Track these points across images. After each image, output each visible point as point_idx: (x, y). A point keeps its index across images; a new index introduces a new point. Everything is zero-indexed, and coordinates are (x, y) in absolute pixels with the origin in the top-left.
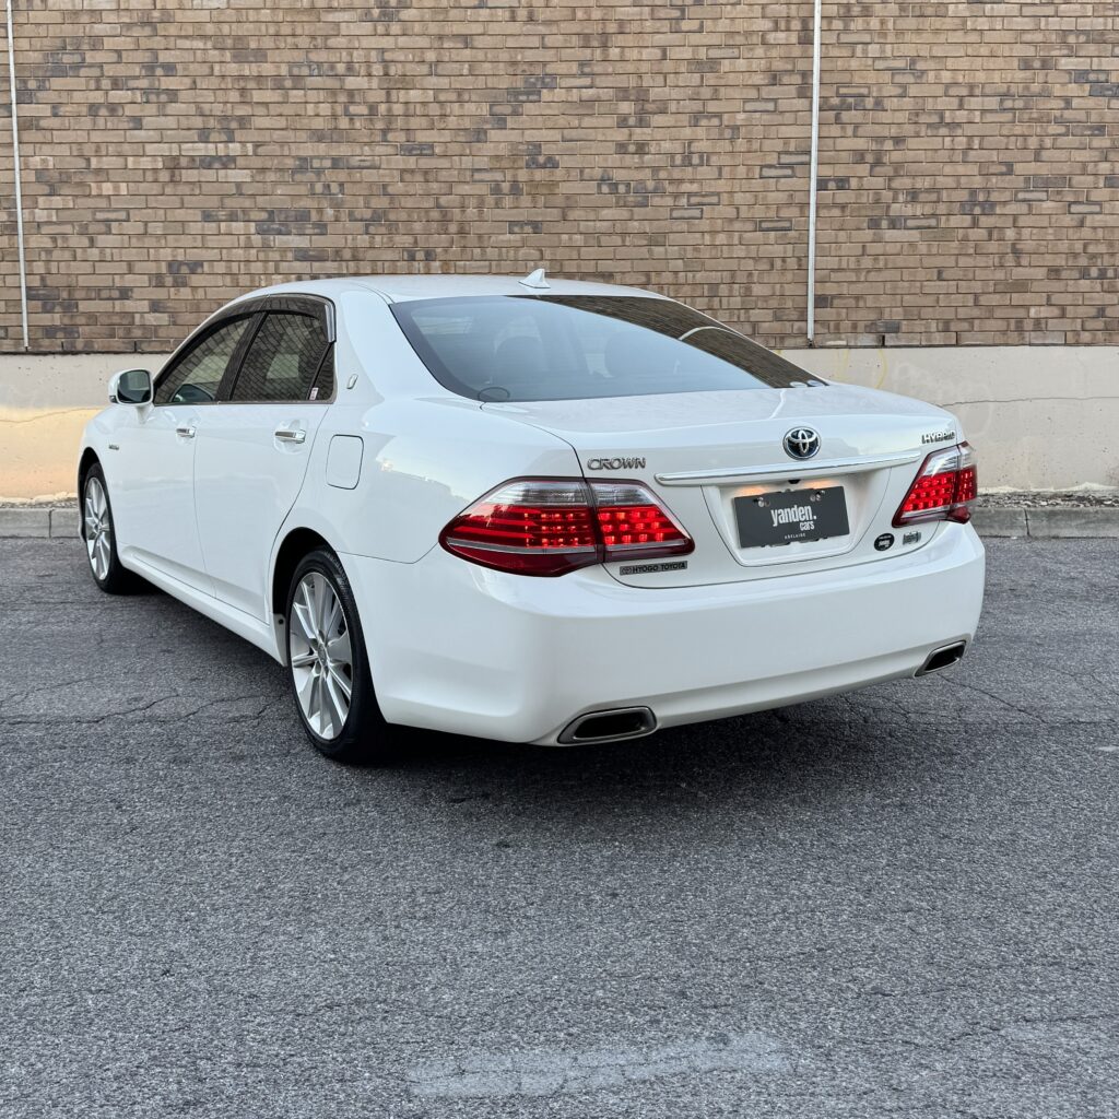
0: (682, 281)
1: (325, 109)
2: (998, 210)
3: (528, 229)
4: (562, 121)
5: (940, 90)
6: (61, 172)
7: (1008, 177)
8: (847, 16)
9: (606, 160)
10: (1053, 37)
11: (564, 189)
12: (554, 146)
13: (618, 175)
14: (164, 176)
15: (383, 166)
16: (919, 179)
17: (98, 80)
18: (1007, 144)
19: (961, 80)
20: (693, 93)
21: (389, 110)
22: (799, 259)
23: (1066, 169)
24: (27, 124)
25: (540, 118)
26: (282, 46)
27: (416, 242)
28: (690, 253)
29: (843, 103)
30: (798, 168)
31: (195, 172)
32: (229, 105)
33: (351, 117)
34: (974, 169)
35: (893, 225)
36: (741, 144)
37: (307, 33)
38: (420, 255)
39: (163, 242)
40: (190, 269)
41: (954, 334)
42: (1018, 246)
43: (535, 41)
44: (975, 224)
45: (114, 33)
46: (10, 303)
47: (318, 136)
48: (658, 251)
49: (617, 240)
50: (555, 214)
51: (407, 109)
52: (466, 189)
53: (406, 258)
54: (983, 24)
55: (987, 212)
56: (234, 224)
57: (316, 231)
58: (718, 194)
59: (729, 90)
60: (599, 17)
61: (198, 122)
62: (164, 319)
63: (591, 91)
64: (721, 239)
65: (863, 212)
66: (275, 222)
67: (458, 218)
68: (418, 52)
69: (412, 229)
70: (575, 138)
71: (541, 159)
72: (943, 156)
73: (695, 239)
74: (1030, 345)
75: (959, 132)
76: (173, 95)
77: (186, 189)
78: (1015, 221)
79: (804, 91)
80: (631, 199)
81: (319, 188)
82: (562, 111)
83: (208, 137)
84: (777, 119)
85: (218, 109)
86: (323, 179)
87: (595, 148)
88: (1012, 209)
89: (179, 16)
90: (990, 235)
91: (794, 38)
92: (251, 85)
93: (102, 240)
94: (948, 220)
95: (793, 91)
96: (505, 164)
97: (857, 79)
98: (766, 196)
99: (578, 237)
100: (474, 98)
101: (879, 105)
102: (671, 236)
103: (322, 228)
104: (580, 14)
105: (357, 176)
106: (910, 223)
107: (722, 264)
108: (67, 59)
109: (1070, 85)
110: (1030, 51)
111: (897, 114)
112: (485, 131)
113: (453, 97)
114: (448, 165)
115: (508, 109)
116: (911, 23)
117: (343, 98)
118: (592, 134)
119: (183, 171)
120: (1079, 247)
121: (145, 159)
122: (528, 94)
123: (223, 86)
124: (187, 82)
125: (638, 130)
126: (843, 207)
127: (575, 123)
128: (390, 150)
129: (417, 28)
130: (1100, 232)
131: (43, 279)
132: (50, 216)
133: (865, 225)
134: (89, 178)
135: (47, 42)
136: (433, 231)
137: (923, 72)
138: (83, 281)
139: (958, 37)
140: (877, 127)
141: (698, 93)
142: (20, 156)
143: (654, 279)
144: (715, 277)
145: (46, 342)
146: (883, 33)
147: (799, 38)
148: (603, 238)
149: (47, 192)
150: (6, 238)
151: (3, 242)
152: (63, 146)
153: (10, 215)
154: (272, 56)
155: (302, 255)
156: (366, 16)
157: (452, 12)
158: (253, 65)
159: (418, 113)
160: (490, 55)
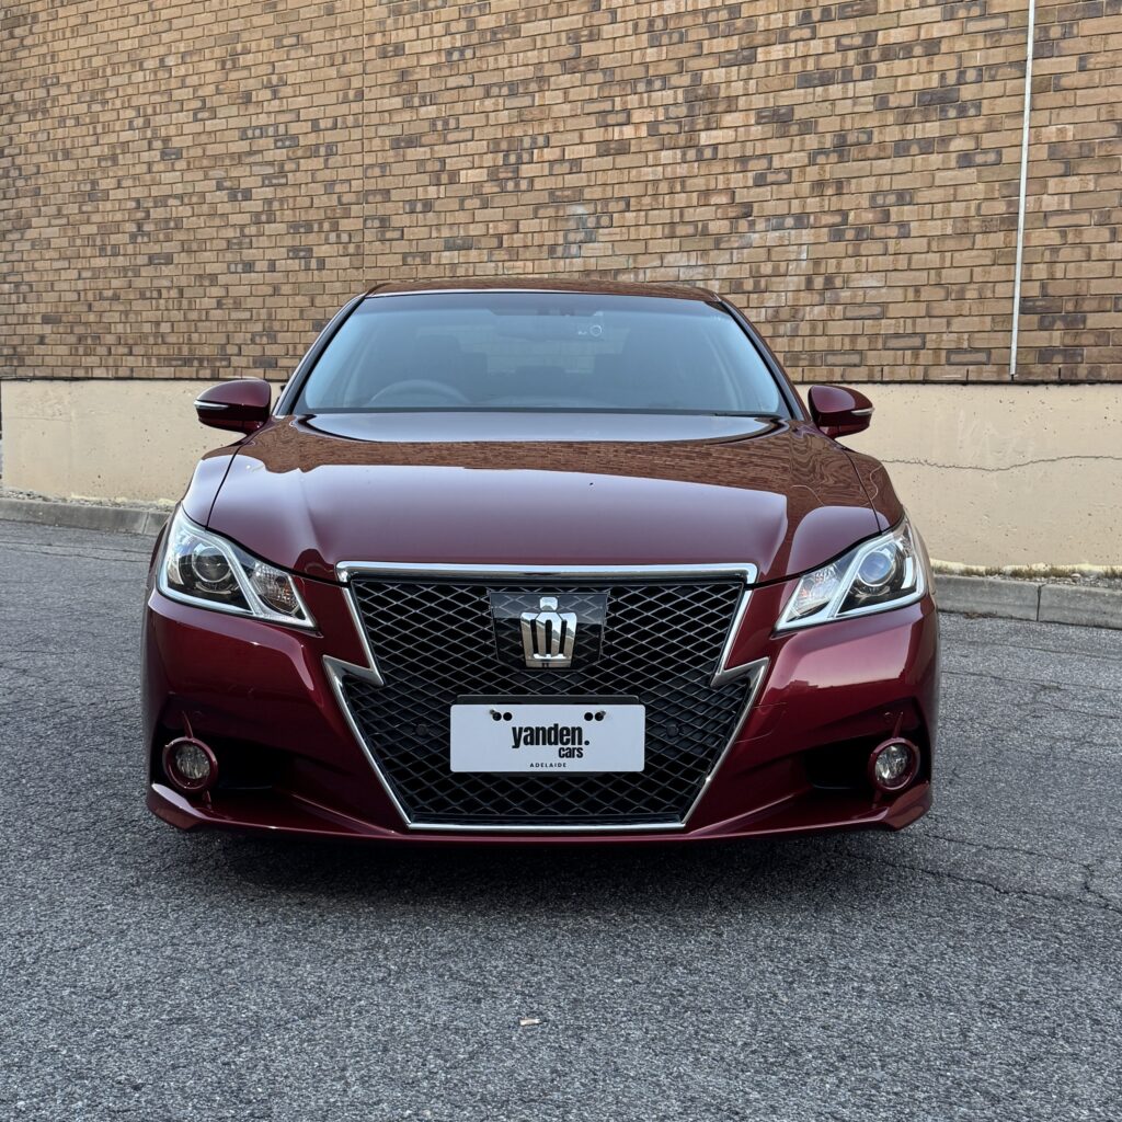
6: (1082, 143)
131: (1043, 286)
132: (1061, 203)
142: (1030, 127)
149: (1061, 172)
150: (1002, 233)
151: (997, 239)
152: (1088, 109)
153: (1010, 204)
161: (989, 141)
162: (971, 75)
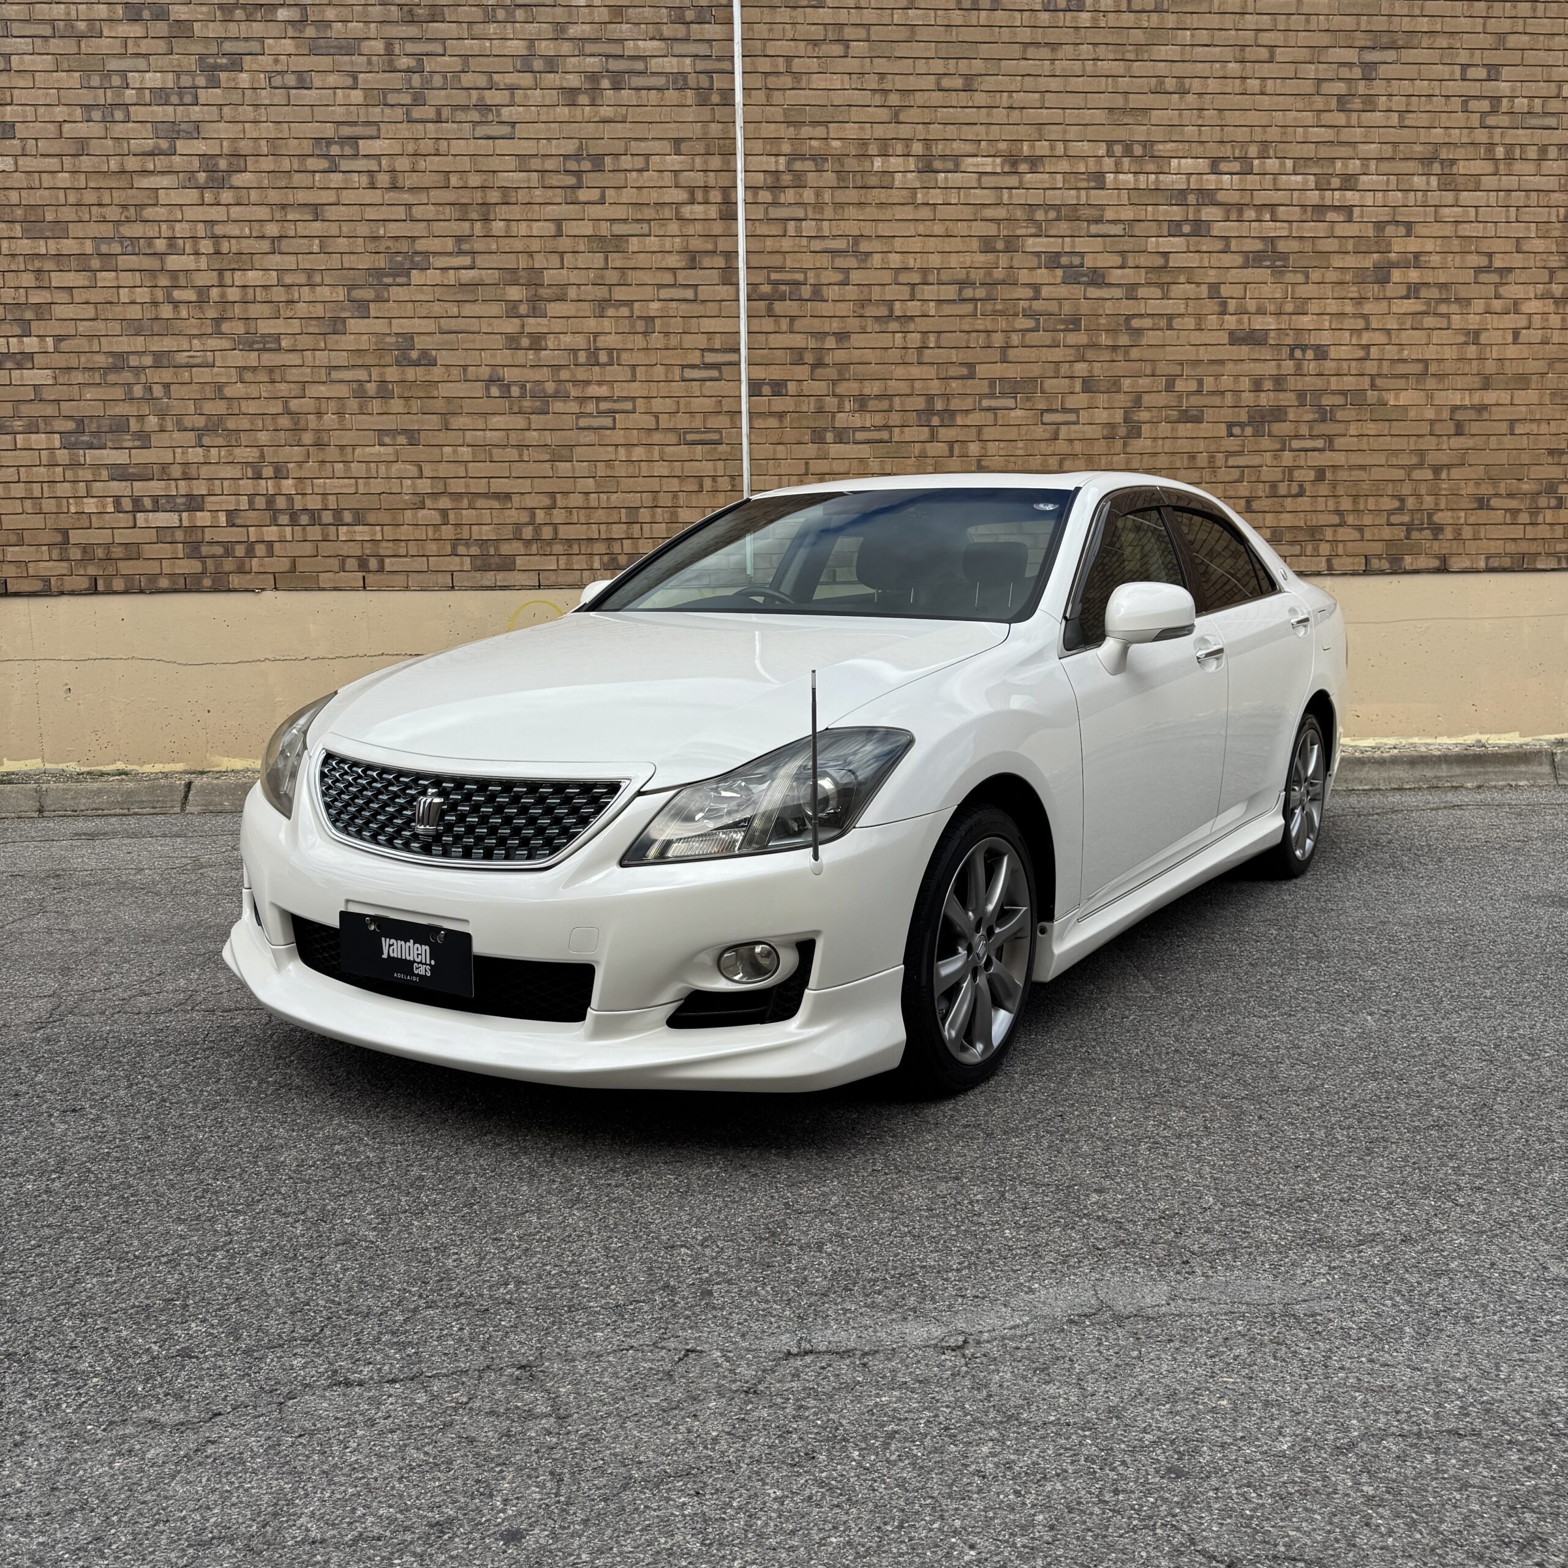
0: (594, 504)
1: (143, 295)
2: (959, 420)
3: (402, 439)
4: (437, 309)
5: (887, 277)
7: (970, 382)
8: (776, 188)
9: (494, 357)
10: (1019, 213)
11: (444, 390)
12: (430, 339)
13: (509, 375)
15: (217, 363)
16: (867, 384)
18: (968, 341)
19: (912, 264)
20: (596, 277)
21: (223, 295)
22: (732, 477)
23: (1035, 370)
25: (410, 305)
26: (87, 217)
27: (262, 456)
28: (601, 470)
29: (775, 291)
30: (725, 369)
32: (22, 291)
33: (176, 304)
34: (930, 372)
35: (841, 437)
36: (656, 340)
37: (116, 201)
38: (268, 471)
43: (400, 213)
44: (933, 438)
47: (135, 328)
48: (564, 467)
49: (513, 454)
50: (434, 421)
51: (245, 294)
52: (323, 390)
53: (250, 475)
54: (936, 197)
55: (946, 423)
56: (33, 436)
57: (137, 443)
58: (633, 399)
59: (639, 273)
60: (478, 184)
63: (471, 273)
64: (638, 453)
65: (805, 423)
66: (83, 434)
67: (312, 426)
68: (255, 225)
69: (256, 440)
70: (455, 329)
71: (414, 355)
72: (894, 355)
73: (607, 453)
75: (912, 327)
78: (979, 433)
79: (729, 276)
80: (527, 404)
81: (138, 391)
82: (437, 296)
84: (696, 309)
85: (8, 296)
86: (143, 380)
87: (479, 341)
88: (975, 418)
90: (951, 450)
91: (713, 212)
92: (49, 265)
94: (902, 432)
95: (715, 276)
96: (369, 360)
97: (789, 263)
98: (690, 403)
99: (464, 449)
100: (327, 281)
101: (817, 296)
102: (579, 449)
103: (144, 440)
104: (454, 180)
105: (186, 375)
106: (860, 436)
107: (641, 484)
109: (1040, 271)
110: (991, 229)
111: (839, 304)
112: (343, 320)
113: (301, 278)
114: (299, 362)
115: (370, 294)
116: (852, 195)
117: (164, 281)
118: (474, 325)
120: (1053, 463)
122: (395, 276)
123: (13, 268)
125: (531, 321)
126: (781, 415)
127: (455, 310)
128: (225, 344)
129: (254, 196)
130: (1079, 445)
133: (807, 438)
136: (283, 442)
137: (869, 254)
139: (907, 212)
140: (816, 320)
141: (602, 277)
143: (560, 501)
144: (633, 500)
146: (819, 206)
147: (720, 211)
148: (495, 451)
154: (75, 230)
155: (120, 473)
156: (189, 181)
157: (297, 177)
158: (50, 242)
159: (258, 299)
160: (346, 229)
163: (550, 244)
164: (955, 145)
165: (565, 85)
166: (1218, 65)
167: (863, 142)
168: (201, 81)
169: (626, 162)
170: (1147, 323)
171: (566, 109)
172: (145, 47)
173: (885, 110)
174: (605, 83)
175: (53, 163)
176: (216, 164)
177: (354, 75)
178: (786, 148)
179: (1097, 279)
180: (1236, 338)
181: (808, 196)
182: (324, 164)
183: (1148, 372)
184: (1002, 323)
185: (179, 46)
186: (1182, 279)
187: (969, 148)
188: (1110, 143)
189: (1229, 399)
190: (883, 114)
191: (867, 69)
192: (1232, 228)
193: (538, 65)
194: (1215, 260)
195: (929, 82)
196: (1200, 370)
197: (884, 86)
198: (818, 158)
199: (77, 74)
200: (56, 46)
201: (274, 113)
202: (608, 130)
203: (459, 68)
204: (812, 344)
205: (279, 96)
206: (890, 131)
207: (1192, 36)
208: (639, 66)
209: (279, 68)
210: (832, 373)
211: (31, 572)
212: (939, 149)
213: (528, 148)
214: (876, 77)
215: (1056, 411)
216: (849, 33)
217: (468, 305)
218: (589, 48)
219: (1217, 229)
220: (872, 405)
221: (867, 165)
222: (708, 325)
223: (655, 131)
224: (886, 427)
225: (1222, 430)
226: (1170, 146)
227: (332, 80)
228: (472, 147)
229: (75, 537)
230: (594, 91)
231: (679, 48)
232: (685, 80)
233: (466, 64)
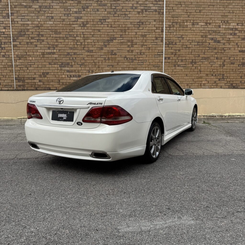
1: (72, 43)
2: (197, 63)
3: (111, 66)
4: (117, 46)
5: (187, 41)
6: (21, 55)
7: (199, 58)
8: (170, 27)
9: (125, 54)
10: (207, 32)
11: (118, 59)
12: (116, 51)
13: (128, 56)
14: (41, 56)
15: (83, 54)
16: (183, 58)
17: (28, 37)
18: (199, 51)
19: (190, 39)
21: (85, 44)
23: (209, 56)
24: (15, 46)
25: (113, 45)
26: (64, 31)
27: (90, 69)
29: (169, 43)
30: (161, 55)
31: (47, 55)
32: (54, 43)
33: (77, 45)
34: (193, 56)
35: (178, 66)
36: (151, 51)
37: (69, 29)
38: (91, 71)
39: (41, 69)
40: (47, 74)
41: (189, 86)
42: (201, 70)
43: (112, 31)
44: (193, 66)
45: (31, 28)
46: (12, 81)
47: (71, 48)
50: (116, 64)
51: (88, 44)
52: (99, 59)
53: (88, 72)
54: (194, 29)
55: (195, 64)
56: (55, 65)
57: (71, 67)
58: (146, 60)
59: (148, 41)
60: (124, 26)
61: (48, 46)
62: (42, 83)
63: (122, 40)
64: (147, 68)
65: (173, 64)
66: (63, 65)
67: (98, 64)
68: (90, 33)
69: (89, 66)
70: (120, 49)
71: (113, 53)
72: (187, 53)
73: (142, 68)
74: (203, 88)
75: (190, 49)
76: (43, 41)
77: (46, 59)
78: (200, 65)
79: (162, 41)
80: (130, 61)
81: (71, 58)
82: (117, 44)
83: (50, 49)
84: (157, 46)
85: (52, 43)
86: (72, 57)
87: (124, 51)
88: (200, 63)
89: (44, 25)
90: (196, 68)
91: (160, 31)
92: (58, 39)
93: (29, 68)
94: (188, 65)
95: (160, 41)
96: (107, 54)
97: (171, 39)
98: (155, 61)
99: (120, 68)
100: (101, 41)
101: (176, 44)
102: (138, 68)
103: (72, 66)
104: (120, 26)
105: (78, 56)
106: (181, 66)
108: (22, 33)
109: (210, 41)
110: (203, 34)
111: (179, 45)
112: (103, 48)
113: (97, 41)
114: (96, 54)
115: (107, 44)
116: (182, 29)
117: (76, 41)
118: (123, 49)
119: (45, 55)
120: (211, 70)
121: (37, 53)
122: (111, 41)
123: (53, 39)
124: (46, 38)
125: (131, 48)
126: (169, 62)
127: (120, 46)
128: (85, 51)
129: (90, 28)
130: (215, 67)
131: (18, 76)
132: (19, 64)
133: (173, 66)
134: (27, 56)
135: (18, 30)
136: (93, 67)
137: (184, 38)
138: (26, 76)
139: (190, 31)
140: (175, 48)
141: (142, 41)
142: (13, 52)
145: (19, 88)
146: (176, 30)
147: (161, 31)
148: (125, 68)
149: (19, 59)
150: (11, 68)
151: (10, 69)
152: (22, 50)
153: (11, 63)
154: (62, 33)
155: (68, 71)
156: (80, 26)
157: (96, 25)
158: (58, 35)
159: (90, 44)
160: (104, 33)
161: (7, 54)
162: (3, 43)
163: (135, 36)
164: (198, 21)
165: (138, 11)
166: (239, 9)
167: (184, 20)
168: (82, 10)
169: (147, 23)
170: (226, 49)
171: (138, 15)
172: (74, 5)
173: (187, 15)
174: (144, 11)
175: (59, 23)
176: (84, 23)
177: (106, 9)
178: (172, 21)
179: (219, 42)
180: (240, 51)
181: (175, 28)
182: (100, 23)
183: (226, 56)
184: (204, 49)
185: (79, 5)
186: (232, 42)
187: (200, 21)
188: (222, 21)
189: (239, 61)
190: (187, 16)
191: (185, 9)
192: (240, 34)
193: (134, 8)
194: (237, 39)
195: (194, 11)
196: (234, 56)
197: (187, 12)
198: (176, 23)
199: (63, 9)
200: (60, 4)
201: (93, 15)
202: (144, 18)
203: (122, 8)
204: (174, 51)
205: (94, 13)
206: (188, 19)
207: (235, 4)
208: (149, 8)
209: (94, 8)
210: (177, 56)
211: (54, 86)
212: (195, 21)
213: (132, 21)
214: (186, 10)
215: (212, 62)
216: (182, 3)
217: (122, 46)
218: (142, 5)
219: (238, 34)
220: (184, 61)
221: (184, 24)
222: (159, 48)
223: (152, 18)
224: (186, 64)
225: (237, 66)
226: (231, 21)
227: (102, 10)
228: (123, 21)
229: (61, 81)
230: (142, 12)
231: (156, 5)
232: (156, 10)
233: (123, 8)
